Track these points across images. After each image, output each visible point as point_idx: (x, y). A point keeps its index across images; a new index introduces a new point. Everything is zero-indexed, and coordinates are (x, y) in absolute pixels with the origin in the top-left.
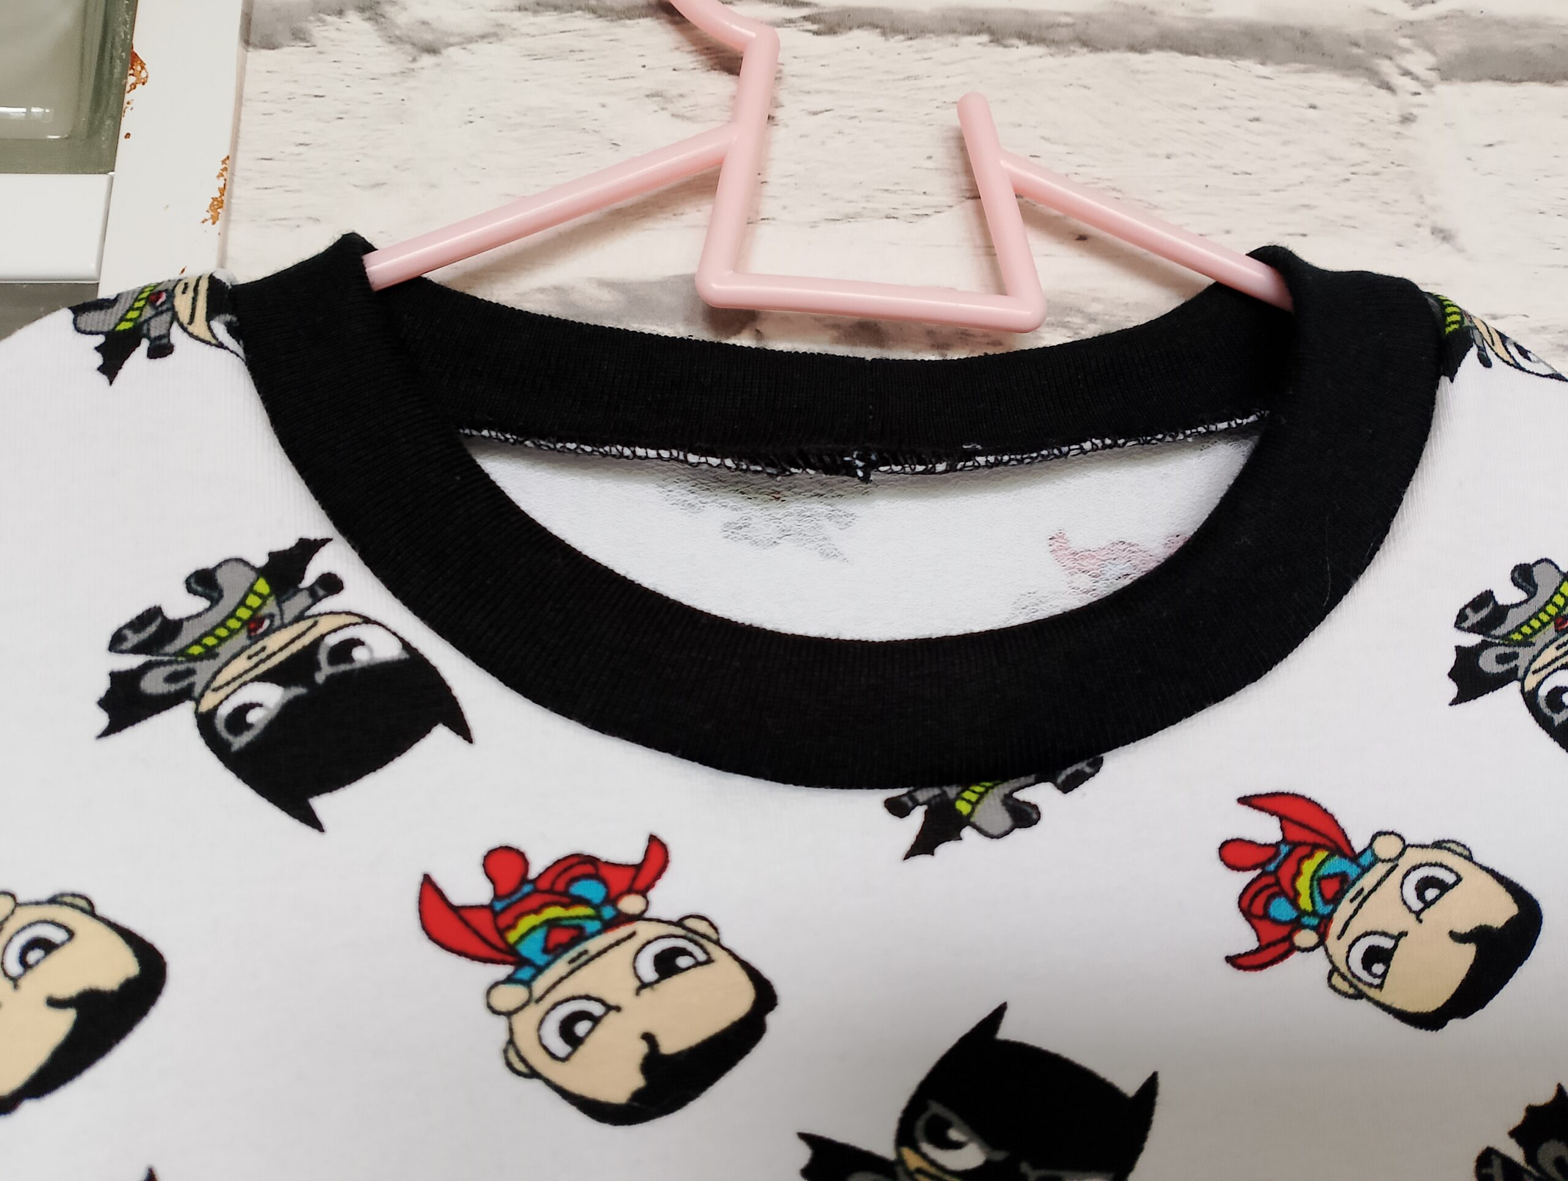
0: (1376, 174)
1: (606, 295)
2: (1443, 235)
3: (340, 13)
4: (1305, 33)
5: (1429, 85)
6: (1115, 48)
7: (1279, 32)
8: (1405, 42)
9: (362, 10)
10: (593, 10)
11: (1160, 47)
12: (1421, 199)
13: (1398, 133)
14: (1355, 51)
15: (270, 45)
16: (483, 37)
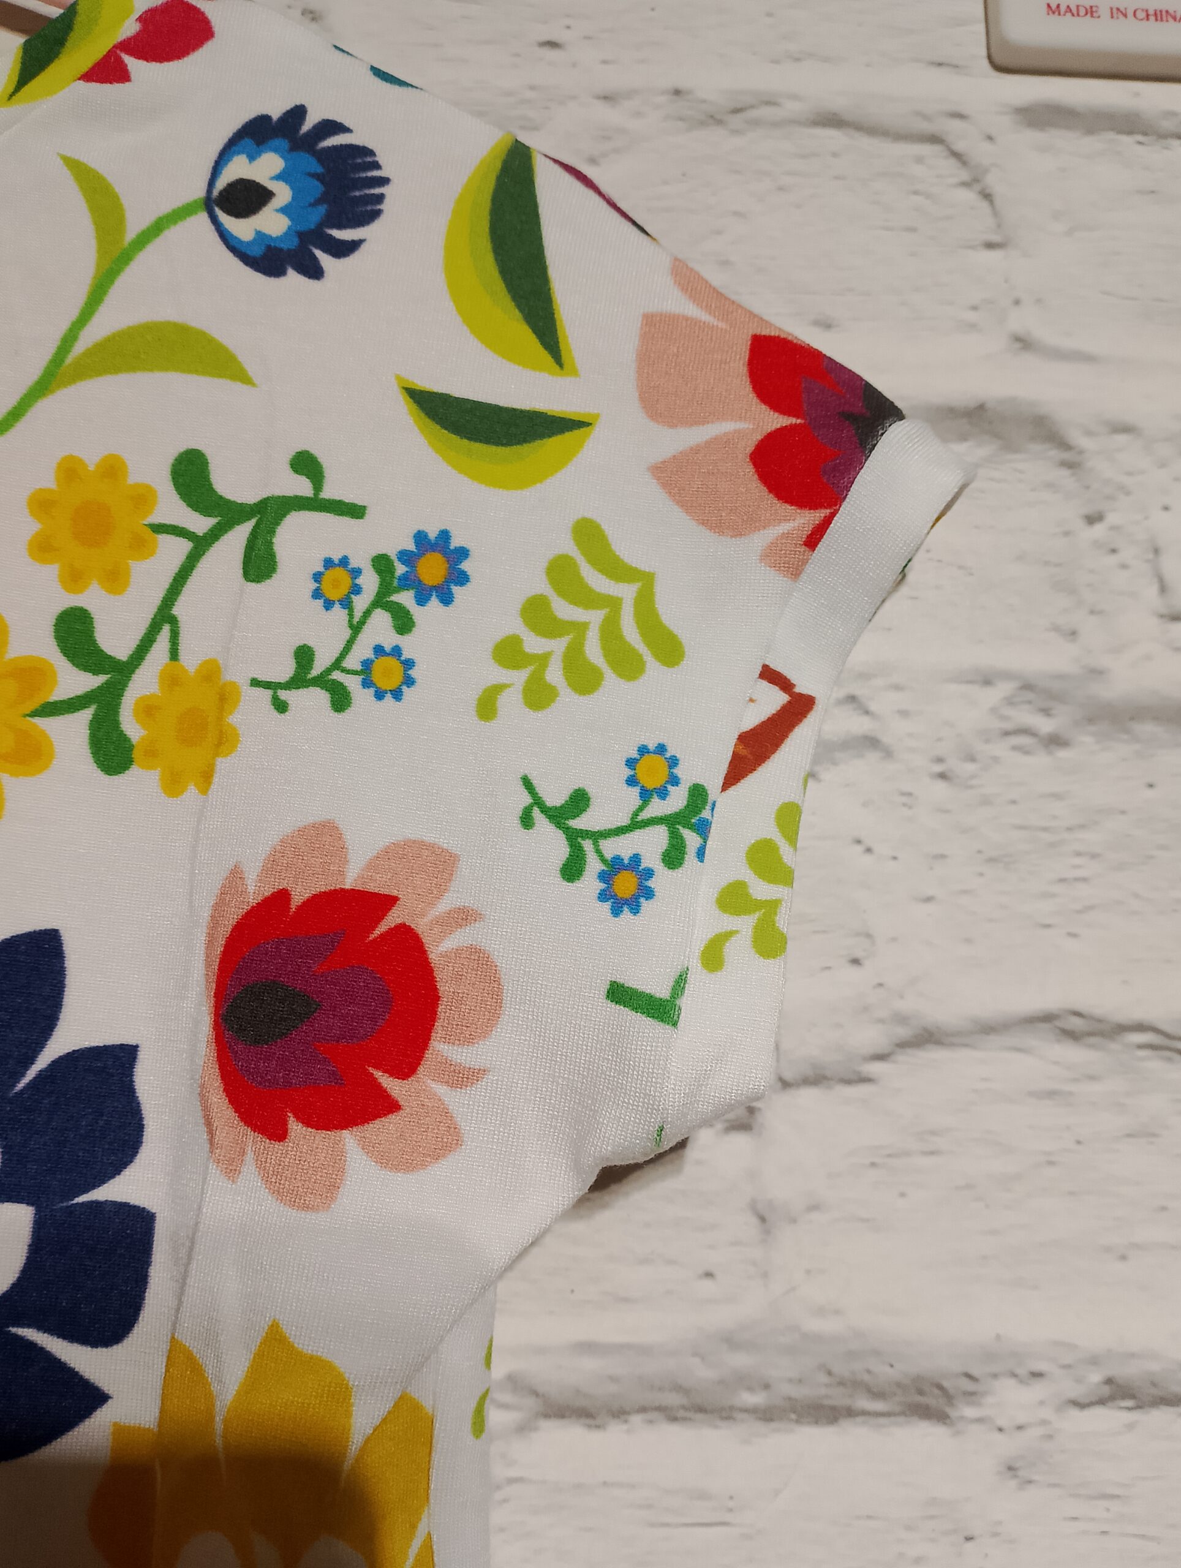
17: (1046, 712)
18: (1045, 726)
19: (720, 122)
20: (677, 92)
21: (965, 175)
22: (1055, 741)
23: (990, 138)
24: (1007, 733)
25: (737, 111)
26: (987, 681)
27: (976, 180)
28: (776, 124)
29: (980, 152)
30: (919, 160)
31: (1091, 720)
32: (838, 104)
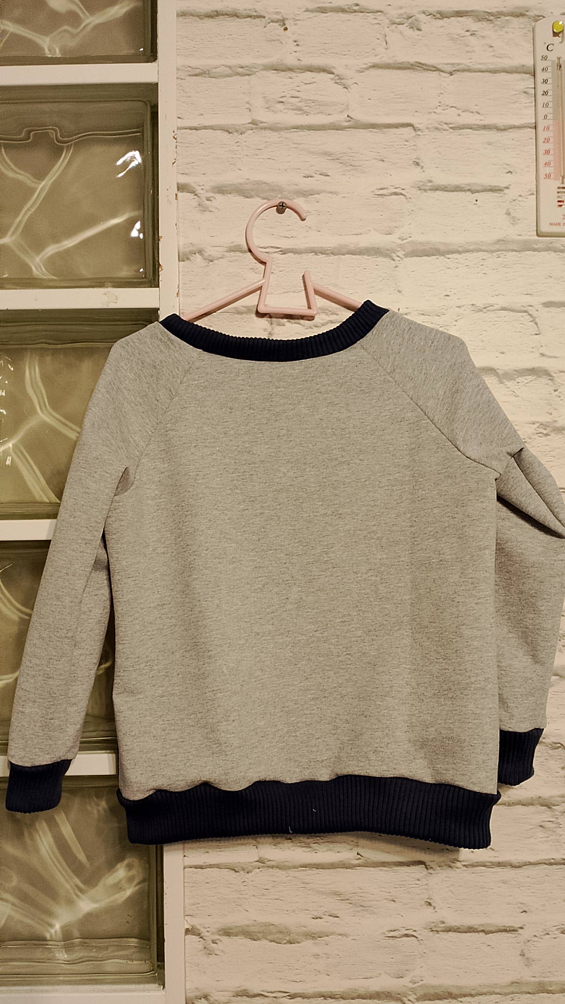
0: (388, 279)
1: (244, 309)
2: (399, 291)
3: (195, 254)
4: (378, 249)
5: (402, 259)
6: (339, 254)
7: (372, 248)
8: (399, 249)
9: (199, 253)
10: (240, 251)
11: (348, 254)
12: (396, 284)
13: (394, 270)
14: (388, 252)
15: (184, 261)
16: (221, 258)
17: (545, 429)
18: (545, 432)
19: (482, 311)
20: (473, 305)
21: (532, 319)
22: (547, 435)
23: (537, 311)
24: (537, 433)
25: (485, 308)
26: (534, 424)
27: (534, 320)
28: (493, 311)
29: (535, 314)
30: (522, 316)
31: (554, 431)
32: (505, 305)
